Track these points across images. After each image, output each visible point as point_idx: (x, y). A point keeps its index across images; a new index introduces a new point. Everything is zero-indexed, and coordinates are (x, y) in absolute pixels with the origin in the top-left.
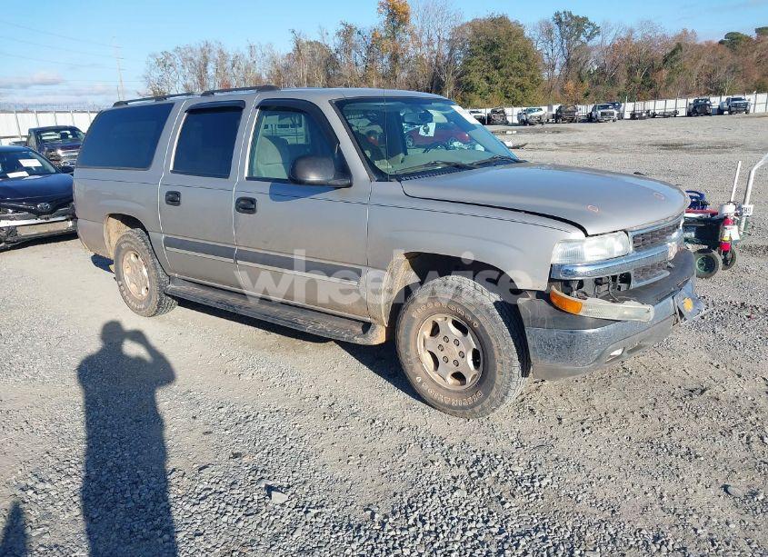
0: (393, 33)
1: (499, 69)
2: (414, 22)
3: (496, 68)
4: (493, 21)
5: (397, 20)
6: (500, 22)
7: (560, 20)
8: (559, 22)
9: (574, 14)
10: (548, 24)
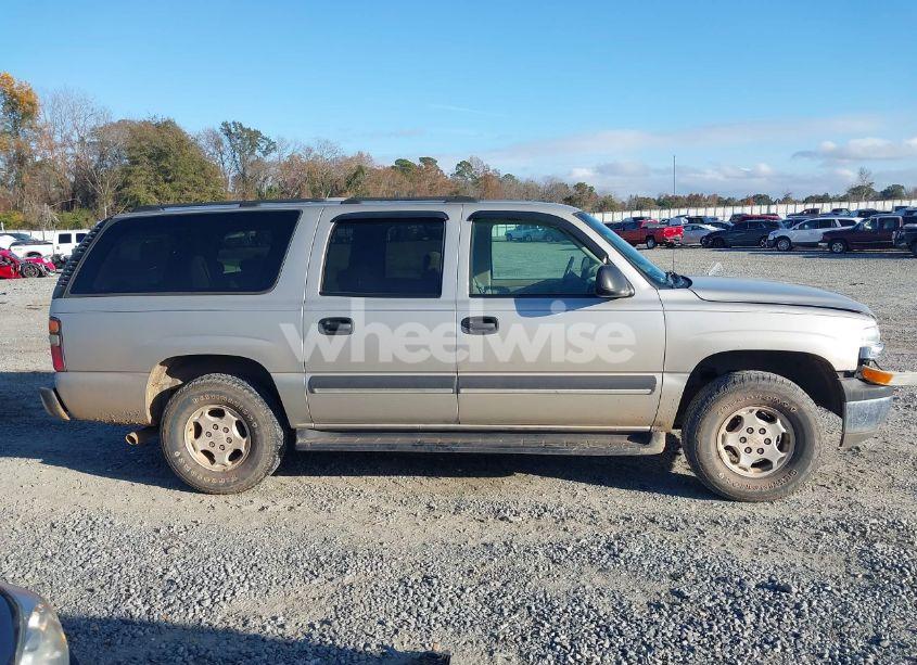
0: (15, 127)
1: (170, 181)
2: (44, 117)
3: (166, 181)
4: (158, 126)
5: (20, 112)
6: (166, 127)
7: (229, 131)
8: (229, 133)
9: (245, 126)
10: (215, 135)
